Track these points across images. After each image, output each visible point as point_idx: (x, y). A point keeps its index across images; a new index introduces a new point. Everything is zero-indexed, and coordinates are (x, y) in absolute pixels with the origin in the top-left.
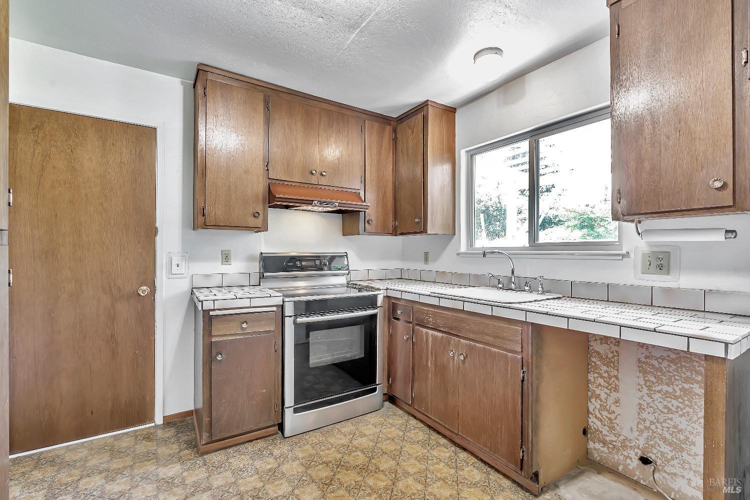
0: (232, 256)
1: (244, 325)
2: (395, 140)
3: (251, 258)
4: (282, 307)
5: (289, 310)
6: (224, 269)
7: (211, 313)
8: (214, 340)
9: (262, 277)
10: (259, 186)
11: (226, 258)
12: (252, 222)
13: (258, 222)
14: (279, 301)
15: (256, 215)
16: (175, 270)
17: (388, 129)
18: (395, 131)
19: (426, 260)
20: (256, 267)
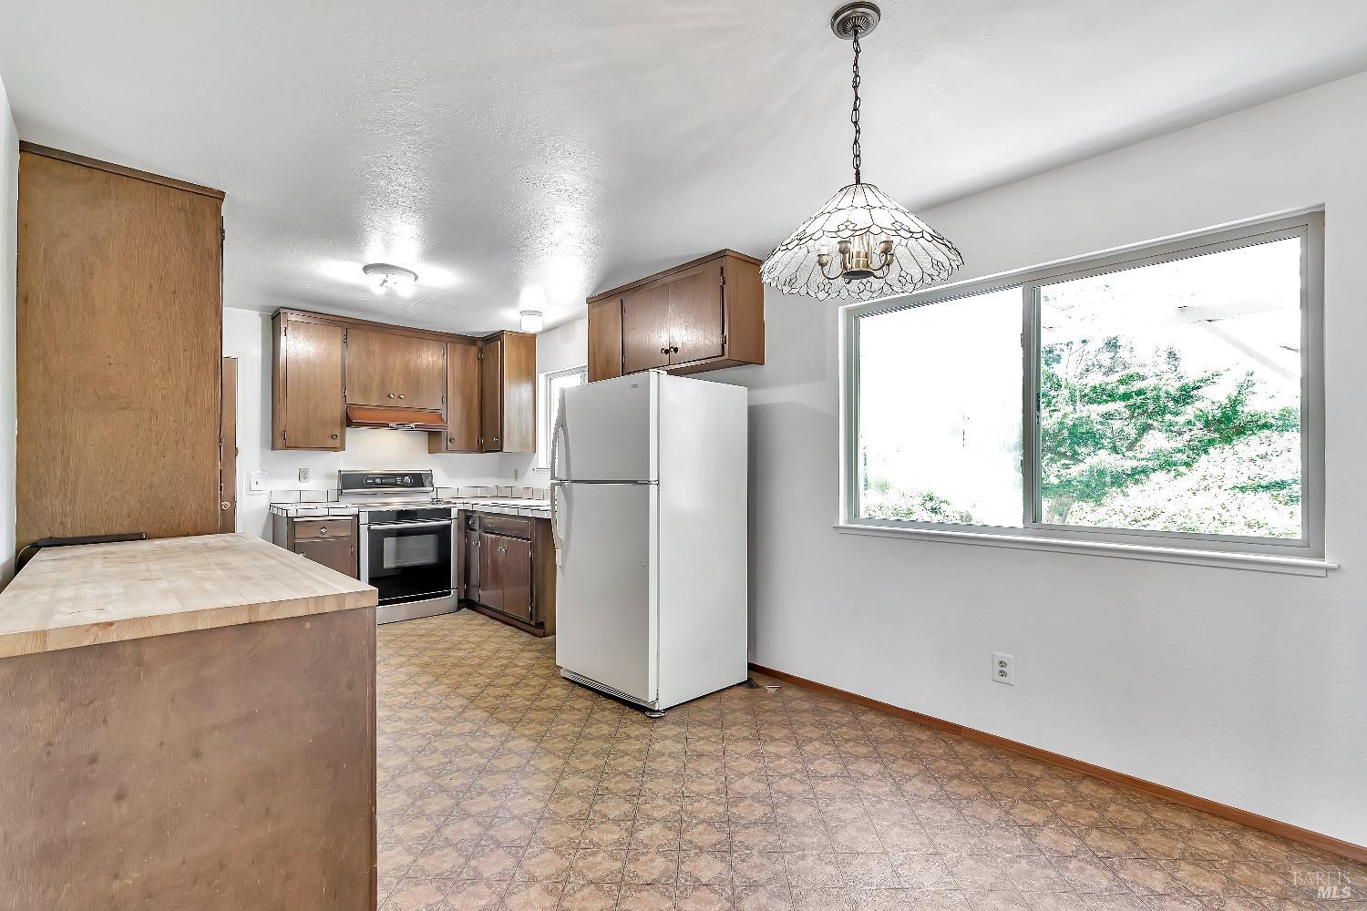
0: (311, 474)
1: (323, 530)
2: (481, 360)
3: (329, 476)
4: (358, 516)
5: (364, 518)
6: (303, 486)
7: (295, 520)
8: (297, 541)
9: (340, 493)
10: (337, 411)
11: (303, 475)
12: (330, 443)
13: (337, 443)
14: (354, 511)
15: (333, 437)
16: (254, 487)
17: (474, 350)
18: (481, 350)
19: (516, 477)
20: (334, 484)
